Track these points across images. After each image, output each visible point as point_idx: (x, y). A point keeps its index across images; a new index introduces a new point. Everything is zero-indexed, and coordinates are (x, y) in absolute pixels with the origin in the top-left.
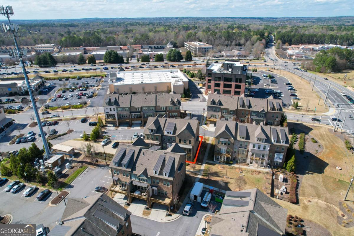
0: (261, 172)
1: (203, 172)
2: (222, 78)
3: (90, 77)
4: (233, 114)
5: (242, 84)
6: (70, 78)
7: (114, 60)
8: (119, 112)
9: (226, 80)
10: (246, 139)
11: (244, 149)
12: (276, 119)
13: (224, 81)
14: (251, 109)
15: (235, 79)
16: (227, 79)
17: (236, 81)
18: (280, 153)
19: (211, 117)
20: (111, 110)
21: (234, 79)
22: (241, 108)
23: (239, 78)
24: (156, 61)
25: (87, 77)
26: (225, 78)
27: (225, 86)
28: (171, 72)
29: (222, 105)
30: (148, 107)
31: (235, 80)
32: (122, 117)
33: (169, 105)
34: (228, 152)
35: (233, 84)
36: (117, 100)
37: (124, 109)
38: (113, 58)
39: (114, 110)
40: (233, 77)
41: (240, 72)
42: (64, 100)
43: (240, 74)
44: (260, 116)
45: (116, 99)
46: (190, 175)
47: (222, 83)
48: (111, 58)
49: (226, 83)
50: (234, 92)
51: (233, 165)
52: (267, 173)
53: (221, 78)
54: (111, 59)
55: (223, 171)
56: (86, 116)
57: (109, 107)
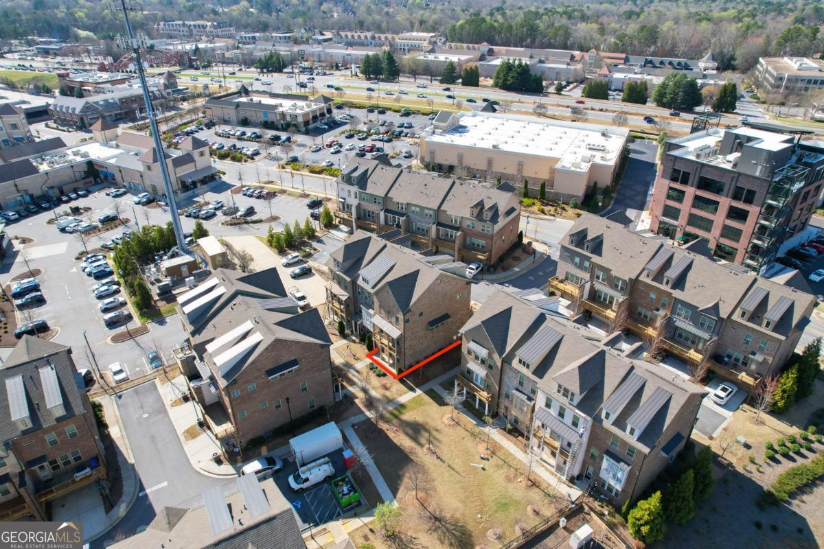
0: (544, 486)
1: (390, 408)
2: (693, 179)
3: (428, 115)
4: (622, 289)
5: (754, 210)
6: (390, 109)
7: (513, 83)
8: (363, 203)
9: (705, 184)
10: (536, 372)
11: (525, 398)
12: (754, 354)
13: (699, 187)
14: (677, 294)
15: (733, 187)
16: (709, 182)
17: (736, 197)
18: (618, 460)
19: (567, 278)
20: (350, 195)
21: (729, 187)
22: (649, 281)
23: (747, 186)
24: (624, 100)
25: (424, 114)
26: (701, 178)
27: (699, 202)
28: (603, 135)
29: (600, 254)
30: (422, 208)
31: (731, 192)
32: (369, 216)
33: (468, 216)
34: (488, 388)
35: (725, 202)
36: (369, 174)
37: (374, 199)
38: (512, 77)
39: (356, 197)
40: (726, 180)
41: (759, 168)
42: (332, 153)
43: (757, 174)
44: (702, 324)
45: (367, 170)
46: (357, 401)
47: (690, 191)
48: (509, 78)
49: (701, 193)
50: (721, 227)
51: (488, 430)
52: (553, 498)
53: (691, 177)
54: (507, 80)
55: (446, 429)
56: (324, 196)
57: (347, 187)
